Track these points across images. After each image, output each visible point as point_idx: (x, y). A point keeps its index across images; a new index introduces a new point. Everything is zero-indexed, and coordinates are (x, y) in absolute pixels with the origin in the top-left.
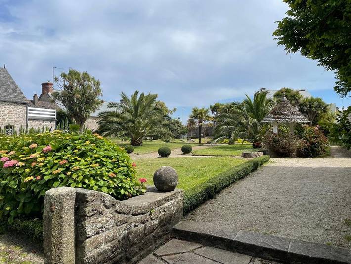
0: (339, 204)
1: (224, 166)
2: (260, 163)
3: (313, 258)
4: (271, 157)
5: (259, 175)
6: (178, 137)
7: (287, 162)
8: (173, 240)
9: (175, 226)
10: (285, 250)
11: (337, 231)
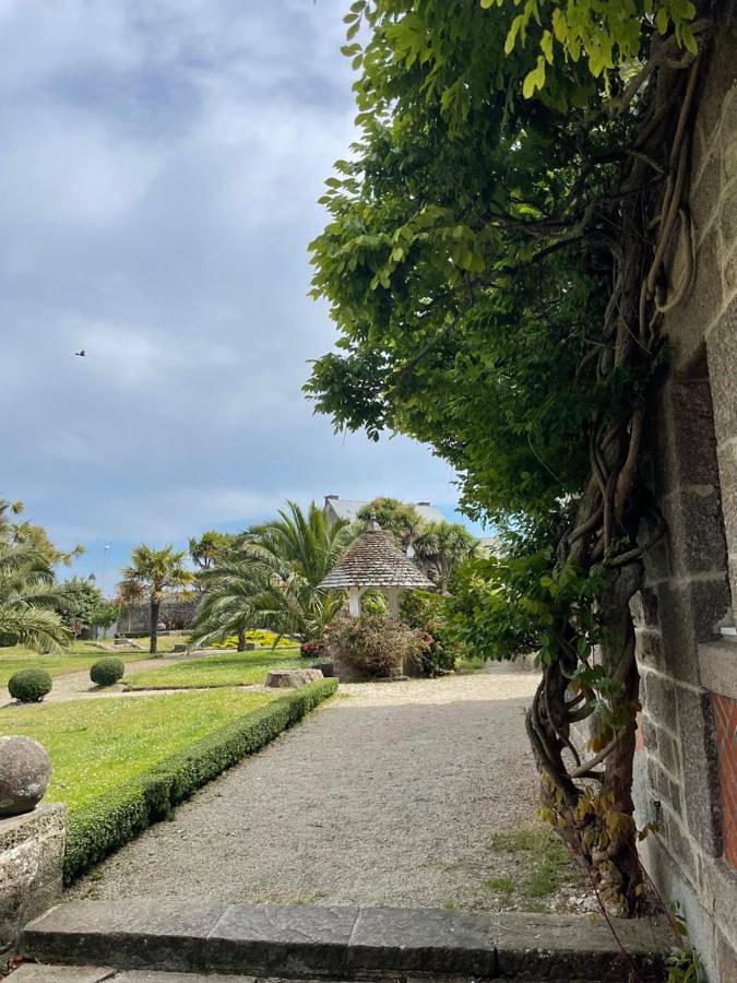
0: (485, 795)
1: (211, 718)
2: (309, 702)
3: (409, 951)
4: (341, 682)
5: (306, 736)
6: (84, 636)
7: (382, 693)
8: (25, 967)
9: (33, 923)
10: (343, 942)
11: (473, 869)
